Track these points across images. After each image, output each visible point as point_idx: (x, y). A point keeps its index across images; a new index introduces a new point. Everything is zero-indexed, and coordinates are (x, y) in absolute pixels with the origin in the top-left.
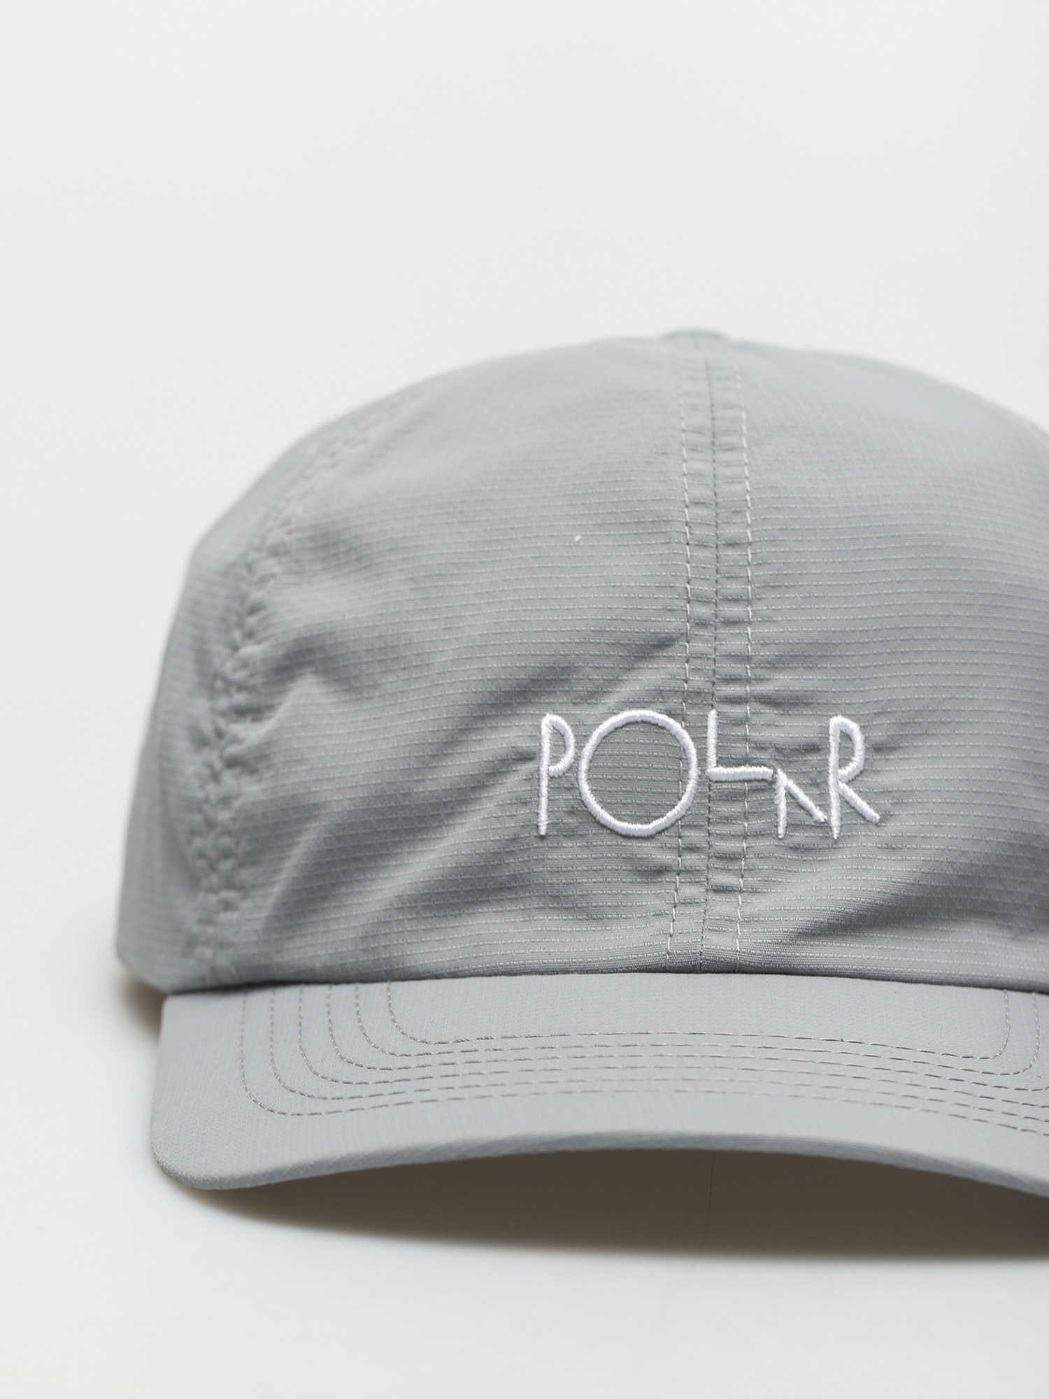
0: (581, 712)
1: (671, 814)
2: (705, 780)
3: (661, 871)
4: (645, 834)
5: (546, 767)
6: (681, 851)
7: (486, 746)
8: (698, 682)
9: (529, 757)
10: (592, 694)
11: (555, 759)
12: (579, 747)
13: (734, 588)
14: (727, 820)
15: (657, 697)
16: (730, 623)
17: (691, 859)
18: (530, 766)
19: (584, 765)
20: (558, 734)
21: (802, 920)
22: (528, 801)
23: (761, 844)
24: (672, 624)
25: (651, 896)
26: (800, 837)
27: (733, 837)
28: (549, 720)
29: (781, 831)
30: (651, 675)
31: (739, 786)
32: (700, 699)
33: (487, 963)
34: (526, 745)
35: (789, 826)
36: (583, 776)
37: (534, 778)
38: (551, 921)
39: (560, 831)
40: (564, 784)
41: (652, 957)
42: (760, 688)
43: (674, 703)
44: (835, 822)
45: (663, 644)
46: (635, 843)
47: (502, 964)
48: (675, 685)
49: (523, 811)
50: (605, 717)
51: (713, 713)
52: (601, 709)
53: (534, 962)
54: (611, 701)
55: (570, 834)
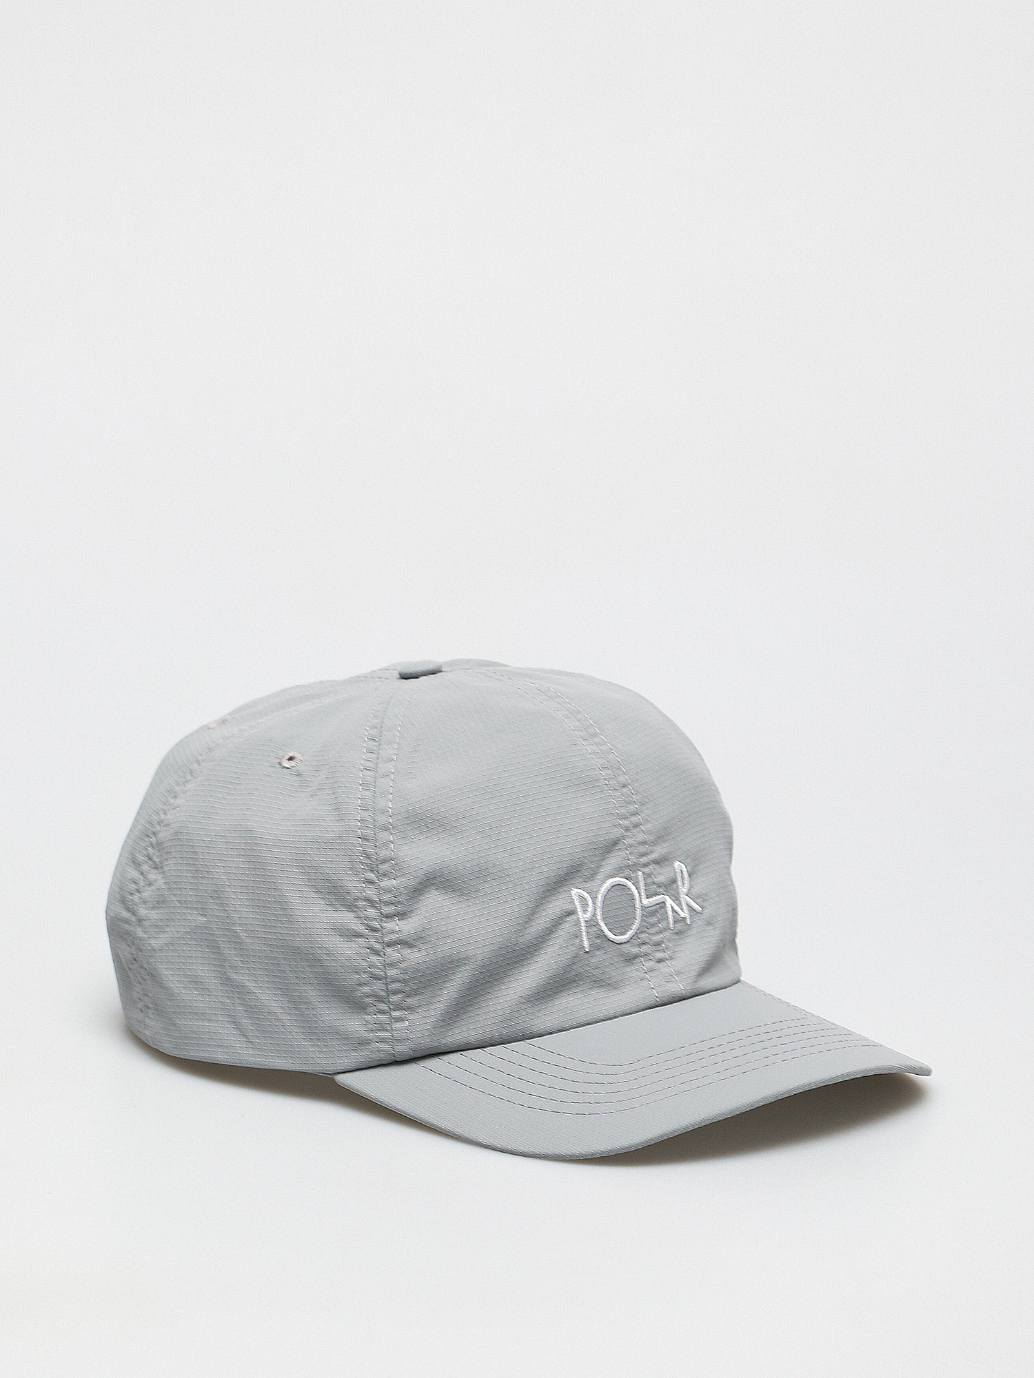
0: (588, 885)
1: (634, 927)
2: (643, 908)
3: (636, 957)
4: (625, 941)
5: (583, 917)
6: (639, 945)
7: (549, 912)
8: (633, 859)
9: (571, 913)
10: (593, 875)
11: (585, 911)
12: (594, 903)
13: (632, 808)
14: (653, 925)
15: (618, 871)
16: (636, 826)
17: (645, 948)
18: (573, 917)
19: (599, 912)
20: (582, 898)
21: (697, 968)
22: (577, 935)
23: (667, 934)
24: (618, 832)
25: (633, 971)
26: (679, 926)
27: (657, 933)
28: (575, 892)
29: (671, 926)
30: (614, 861)
31: (654, 908)
32: (634, 867)
33: (579, 1021)
34: (570, 907)
35: (675, 922)
36: (599, 917)
37: (577, 923)
38: (597, 993)
39: (595, 948)
40: (592, 923)
41: (651, 1001)
42: (654, 856)
43: (627, 872)
44: (688, 916)
45: (615, 843)
46: (623, 946)
47: (585, 1019)
48: (625, 863)
49: (577, 941)
50: (601, 885)
51: (640, 873)
52: (598, 882)
53: (600, 1016)
54: (600, 876)
55: (598, 948)
